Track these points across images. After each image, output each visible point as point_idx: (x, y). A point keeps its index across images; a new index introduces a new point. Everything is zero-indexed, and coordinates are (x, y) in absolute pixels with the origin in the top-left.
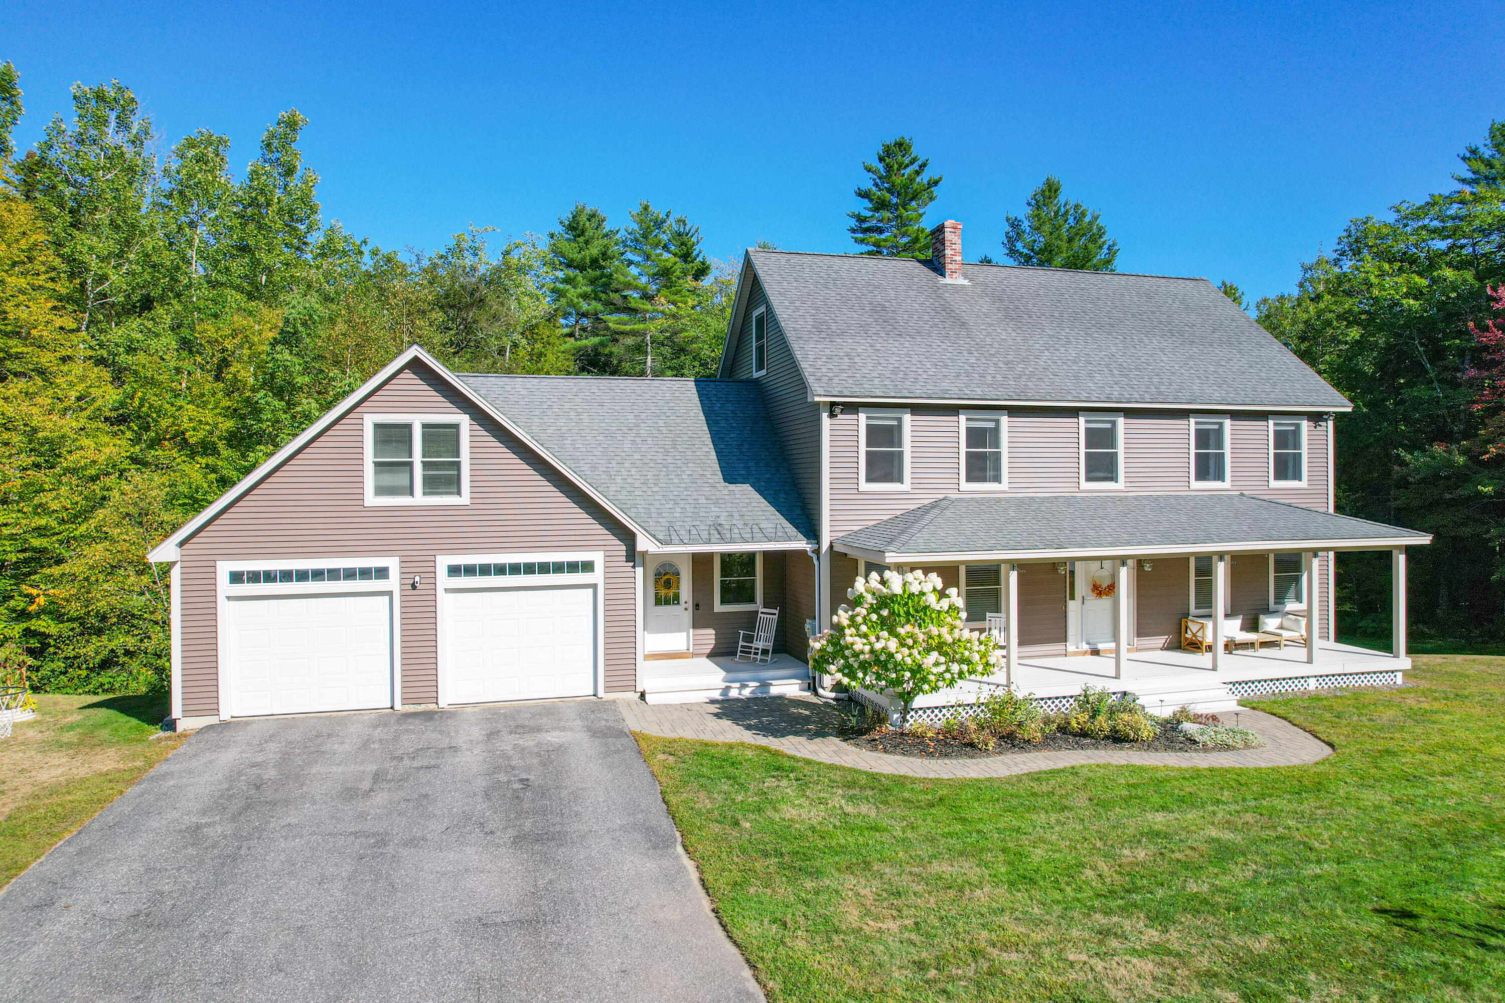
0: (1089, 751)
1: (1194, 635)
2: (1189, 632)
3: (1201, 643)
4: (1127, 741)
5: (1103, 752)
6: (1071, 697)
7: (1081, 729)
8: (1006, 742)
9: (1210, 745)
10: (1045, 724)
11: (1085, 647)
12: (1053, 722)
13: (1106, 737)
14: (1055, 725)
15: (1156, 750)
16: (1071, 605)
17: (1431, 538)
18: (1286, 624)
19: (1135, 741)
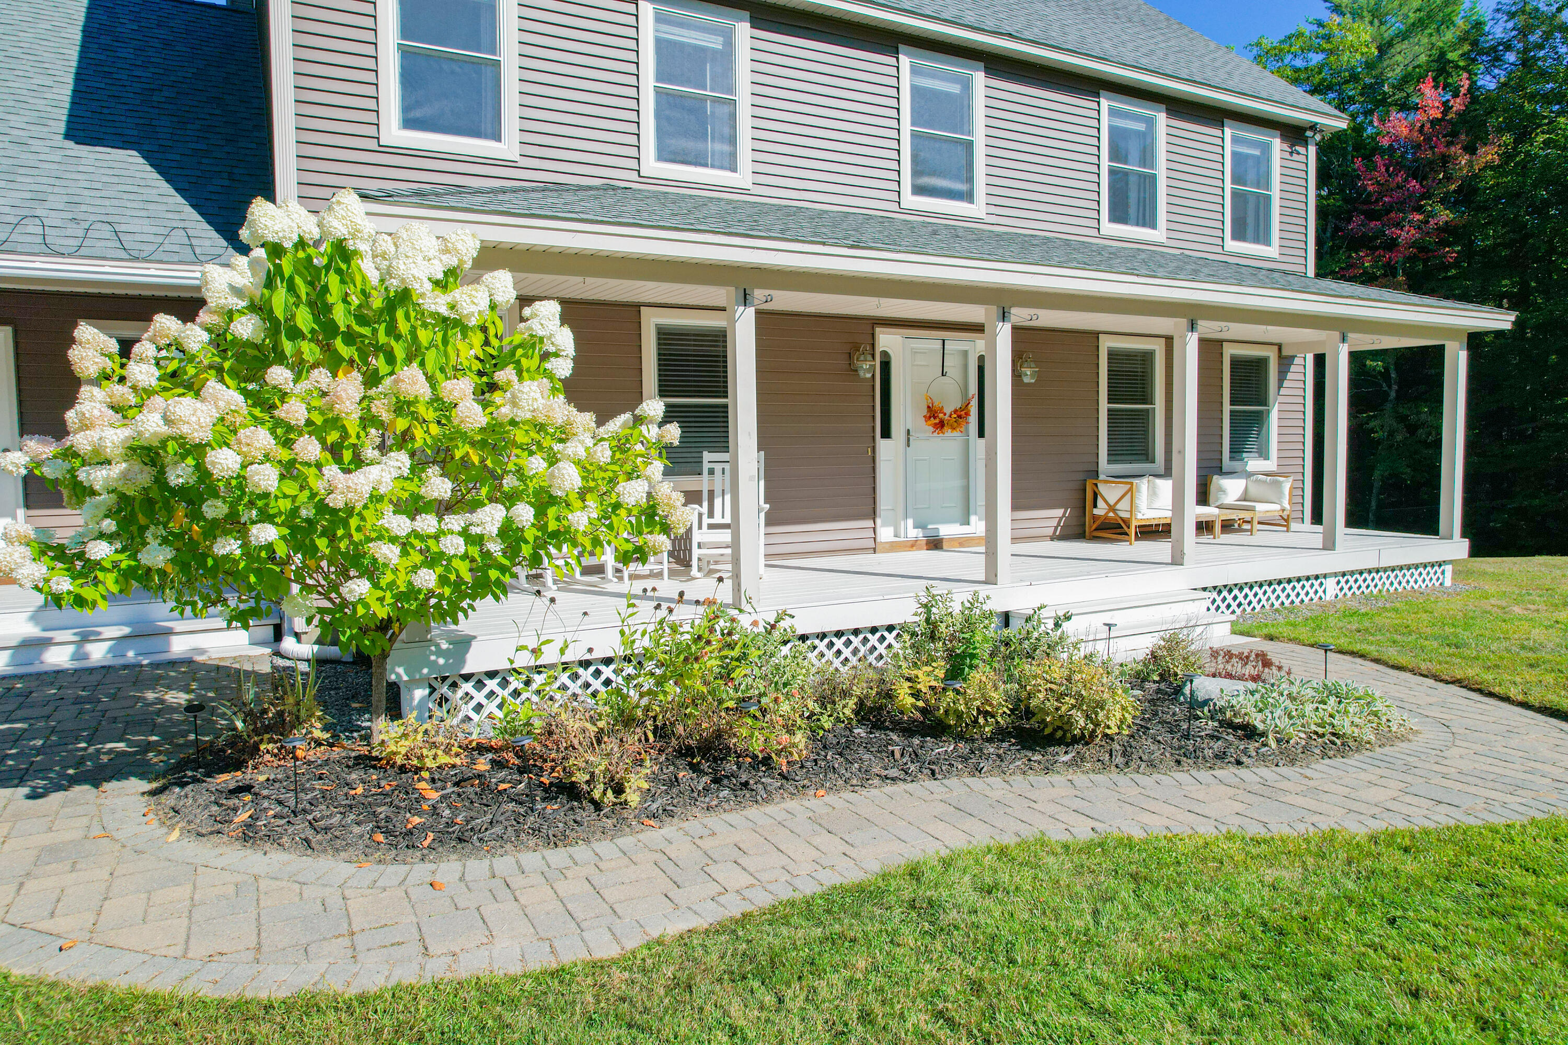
0: (953, 782)
1: (1112, 508)
2: (1100, 503)
3: (1127, 522)
4: (1060, 742)
5: (996, 781)
6: (890, 628)
7: (924, 711)
8: (694, 768)
9: (1298, 737)
10: (823, 701)
11: (914, 533)
12: (845, 694)
13: (1001, 734)
14: (852, 703)
15: (1152, 764)
16: (883, 445)
17: (1513, 318)
18: (1254, 491)
19: (1085, 739)
